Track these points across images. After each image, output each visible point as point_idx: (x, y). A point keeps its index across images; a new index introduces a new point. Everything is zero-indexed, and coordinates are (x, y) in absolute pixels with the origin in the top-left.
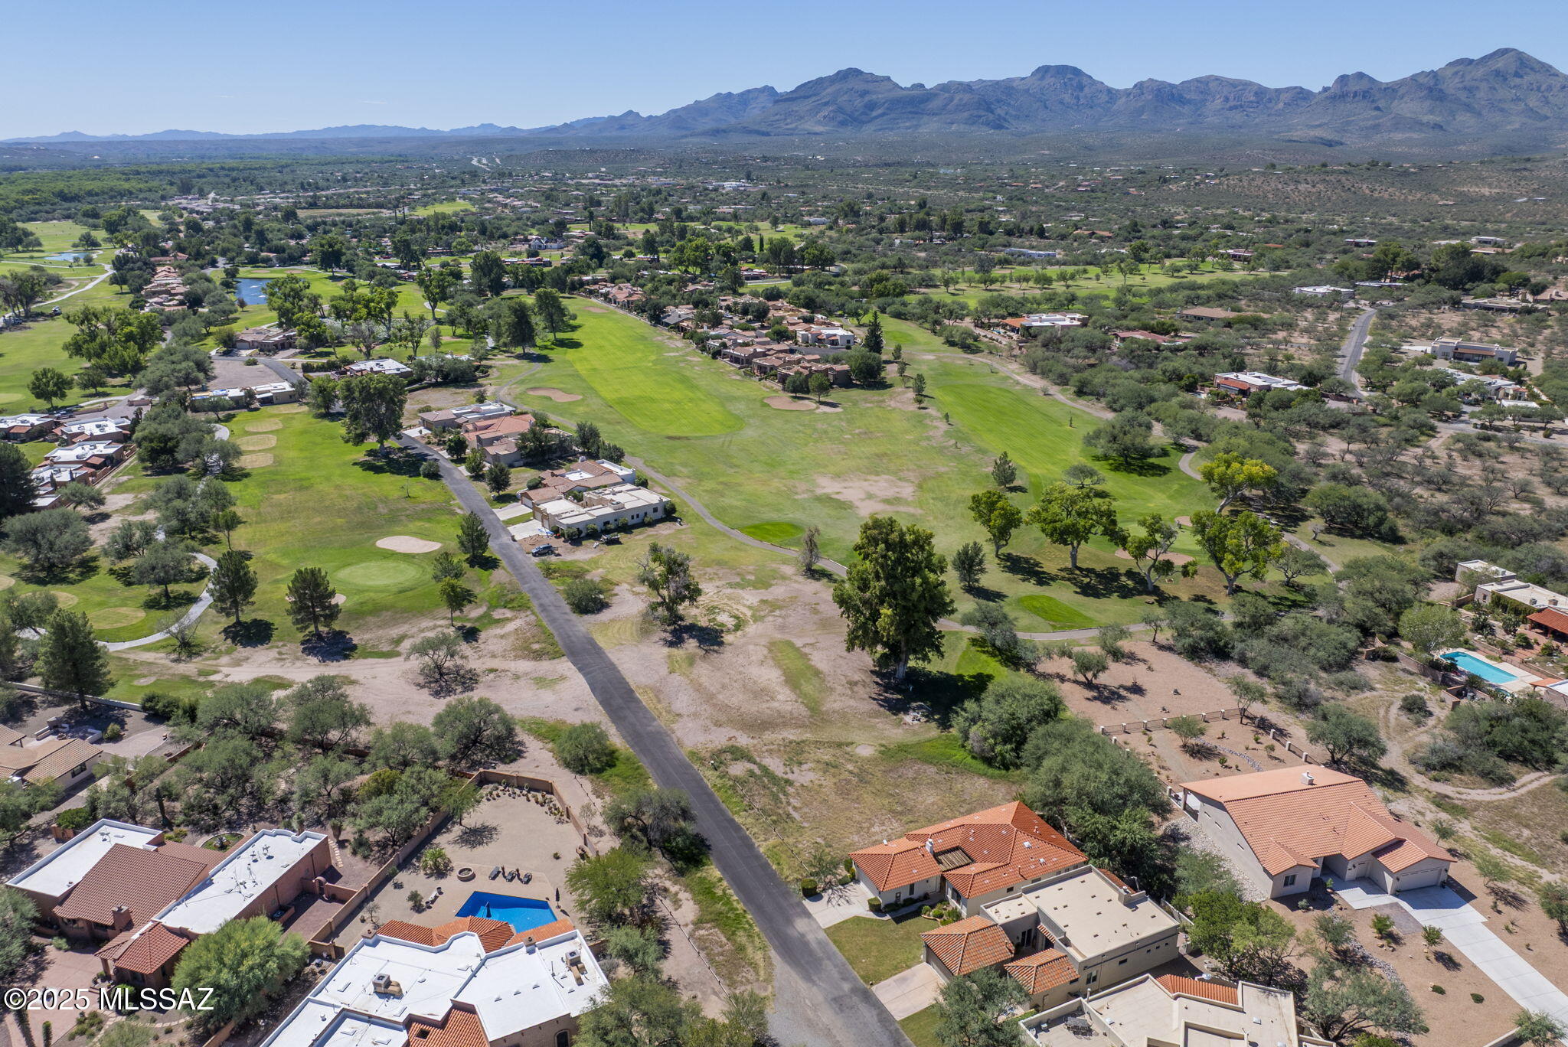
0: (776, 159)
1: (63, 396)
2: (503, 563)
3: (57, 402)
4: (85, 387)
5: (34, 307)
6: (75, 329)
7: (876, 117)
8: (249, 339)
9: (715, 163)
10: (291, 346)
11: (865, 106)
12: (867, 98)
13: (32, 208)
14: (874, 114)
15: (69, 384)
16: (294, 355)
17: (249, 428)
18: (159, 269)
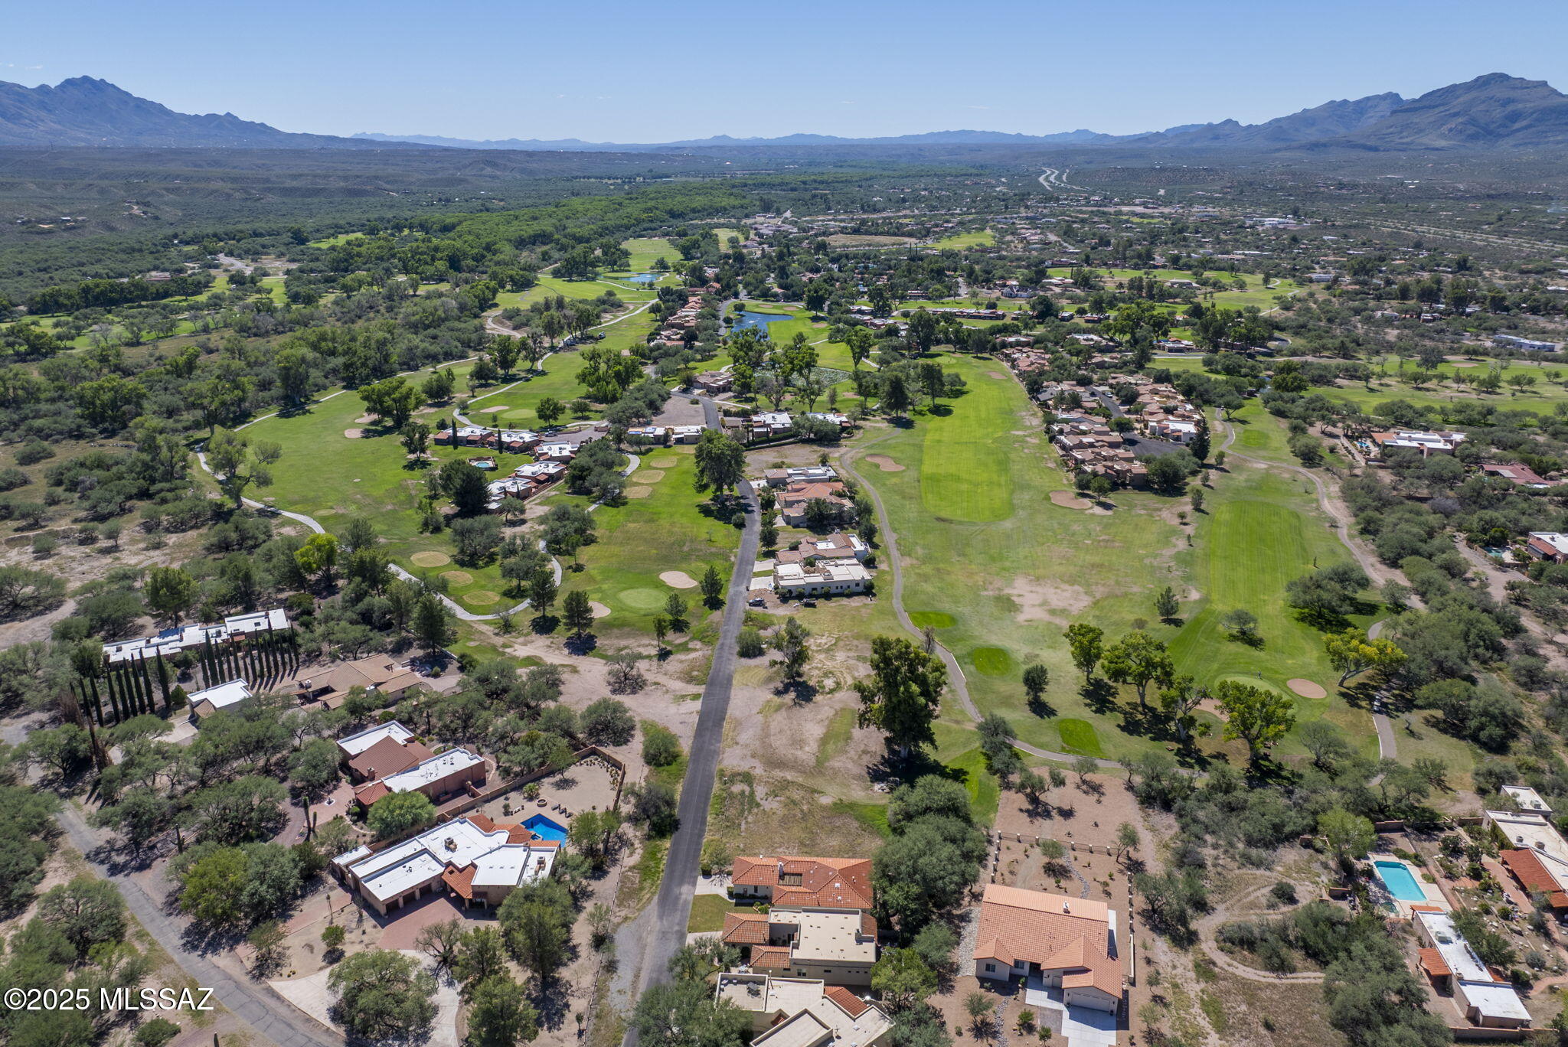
0: (1355, 186)
1: (556, 419)
2: (725, 608)
3: (552, 422)
4: (576, 411)
5: (591, 330)
6: (587, 364)
7: (1518, 130)
8: (702, 380)
9: (1282, 189)
10: (730, 390)
11: (1507, 117)
12: (1510, 108)
13: (646, 225)
14: (1517, 126)
15: (562, 410)
16: (728, 399)
17: (653, 464)
18: (691, 299)
